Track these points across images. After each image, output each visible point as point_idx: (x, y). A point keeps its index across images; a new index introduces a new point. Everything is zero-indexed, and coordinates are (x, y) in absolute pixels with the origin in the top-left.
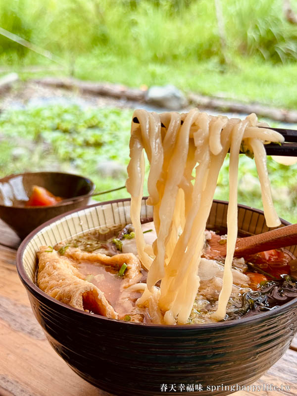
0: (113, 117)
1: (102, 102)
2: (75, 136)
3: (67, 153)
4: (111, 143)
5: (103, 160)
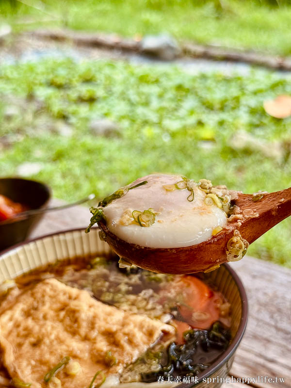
0: (107, 71)
2: (69, 92)
3: (60, 110)
4: (105, 98)
5: (96, 117)
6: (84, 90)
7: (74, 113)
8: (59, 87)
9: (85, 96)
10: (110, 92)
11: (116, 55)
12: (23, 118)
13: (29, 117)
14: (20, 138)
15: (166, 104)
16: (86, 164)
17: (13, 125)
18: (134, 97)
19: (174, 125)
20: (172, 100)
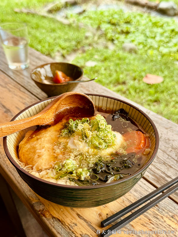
0: (138, 18)
1: (135, 8)
2: (118, 27)
3: (112, 36)
4: (134, 32)
5: (128, 42)
6: (125, 27)
7: (117, 39)
8: (114, 24)
9: (125, 30)
10: (137, 30)
11: (145, 9)
12: (93, 38)
13: (96, 38)
14: (91, 48)
15: (163, 39)
16: (117, 65)
17: (88, 41)
18: (148, 34)
19: (164, 50)
20: (167, 37)
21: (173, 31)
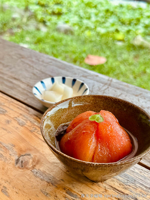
2: (47, 9)
3: (42, 18)
4: (66, 13)
5: (61, 23)
6: (56, 8)
7: (49, 20)
8: (43, 6)
9: (56, 11)
10: (70, 11)
12: (22, 20)
13: (25, 20)
14: (19, 31)
15: (99, 19)
16: (53, 47)
17: (15, 23)
18: (82, 14)
19: (102, 30)
20: (102, 17)
21: (107, 11)
